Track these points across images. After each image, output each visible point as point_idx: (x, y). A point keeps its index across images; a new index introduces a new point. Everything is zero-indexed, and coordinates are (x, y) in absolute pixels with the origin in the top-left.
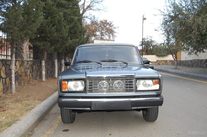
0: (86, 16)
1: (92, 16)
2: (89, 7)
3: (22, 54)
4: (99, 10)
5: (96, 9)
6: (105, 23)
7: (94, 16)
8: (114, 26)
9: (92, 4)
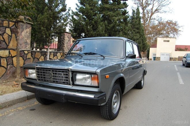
0: (153, 18)
1: (159, 18)
2: (156, 10)
3: (63, 47)
4: (165, 12)
5: (163, 12)
6: (170, 23)
7: (161, 18)
8: (178, 25)
9: (159, 8)
